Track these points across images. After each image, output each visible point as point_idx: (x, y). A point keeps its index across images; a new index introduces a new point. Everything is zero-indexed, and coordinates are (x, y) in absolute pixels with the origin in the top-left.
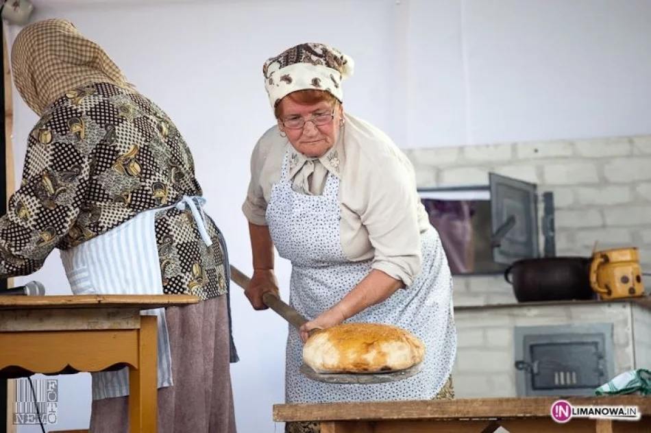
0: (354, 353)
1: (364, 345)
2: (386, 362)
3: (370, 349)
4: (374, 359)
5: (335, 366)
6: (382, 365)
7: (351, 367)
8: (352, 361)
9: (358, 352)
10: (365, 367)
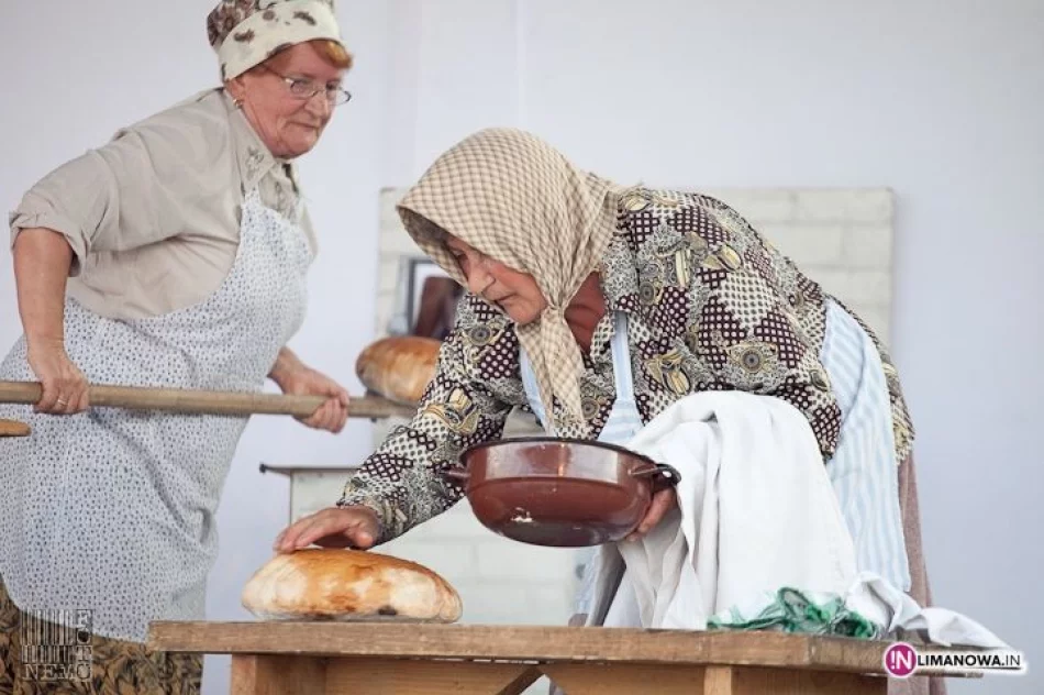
0: (334, 580)
1: (353, 570)
2: (388, 598)
3: (363, 575)
4: (368, 591)
5: (298, 600)
6: (382, 603)
7: (326, 603)
8: (327, 594)
9: (339, 578)
10: (351, 604)
